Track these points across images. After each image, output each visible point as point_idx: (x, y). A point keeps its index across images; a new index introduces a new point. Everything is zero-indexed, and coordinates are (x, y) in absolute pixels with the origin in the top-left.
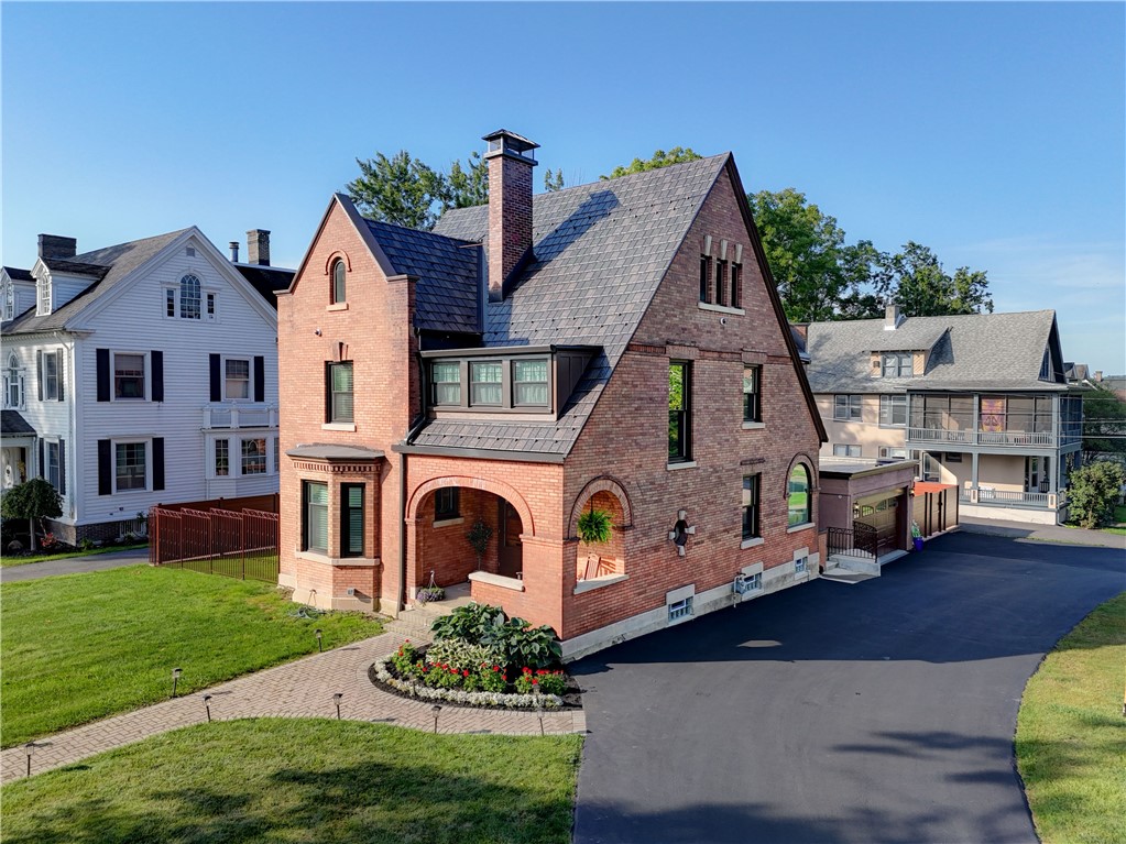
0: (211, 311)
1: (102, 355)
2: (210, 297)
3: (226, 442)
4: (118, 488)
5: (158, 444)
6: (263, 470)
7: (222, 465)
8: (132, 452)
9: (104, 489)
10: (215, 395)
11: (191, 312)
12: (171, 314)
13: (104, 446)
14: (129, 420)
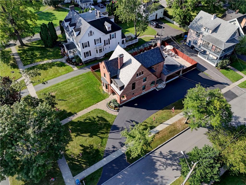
0: (94, 34)
1: (83, 44)
2: (93, 32)
3: (97, 50)
4: (87, 56)
5: (90, 51)
6: (102, 52)
7: (97, 52)
8: (87, 53)
9: (85, 57)
10: (95, 44)
11: (91, 35)
12: (89, 36)
13: (84, 53)
14: (86, 50)
